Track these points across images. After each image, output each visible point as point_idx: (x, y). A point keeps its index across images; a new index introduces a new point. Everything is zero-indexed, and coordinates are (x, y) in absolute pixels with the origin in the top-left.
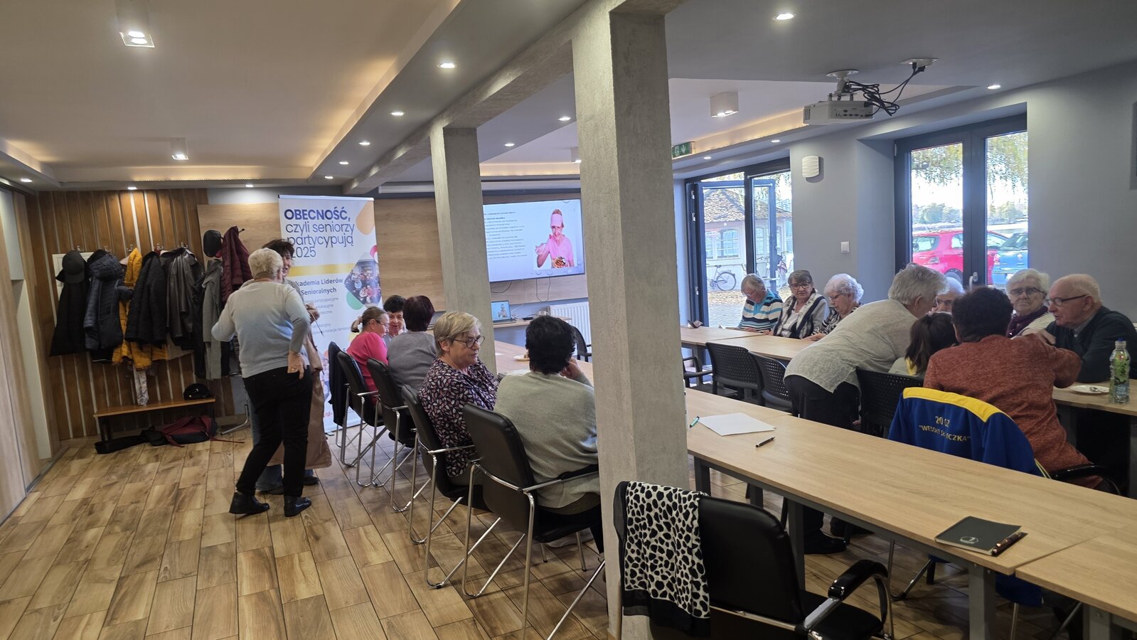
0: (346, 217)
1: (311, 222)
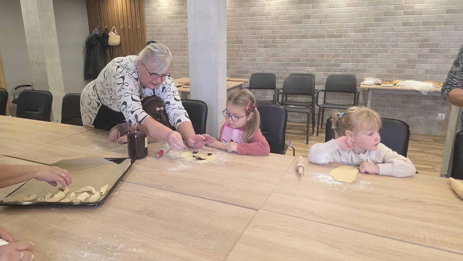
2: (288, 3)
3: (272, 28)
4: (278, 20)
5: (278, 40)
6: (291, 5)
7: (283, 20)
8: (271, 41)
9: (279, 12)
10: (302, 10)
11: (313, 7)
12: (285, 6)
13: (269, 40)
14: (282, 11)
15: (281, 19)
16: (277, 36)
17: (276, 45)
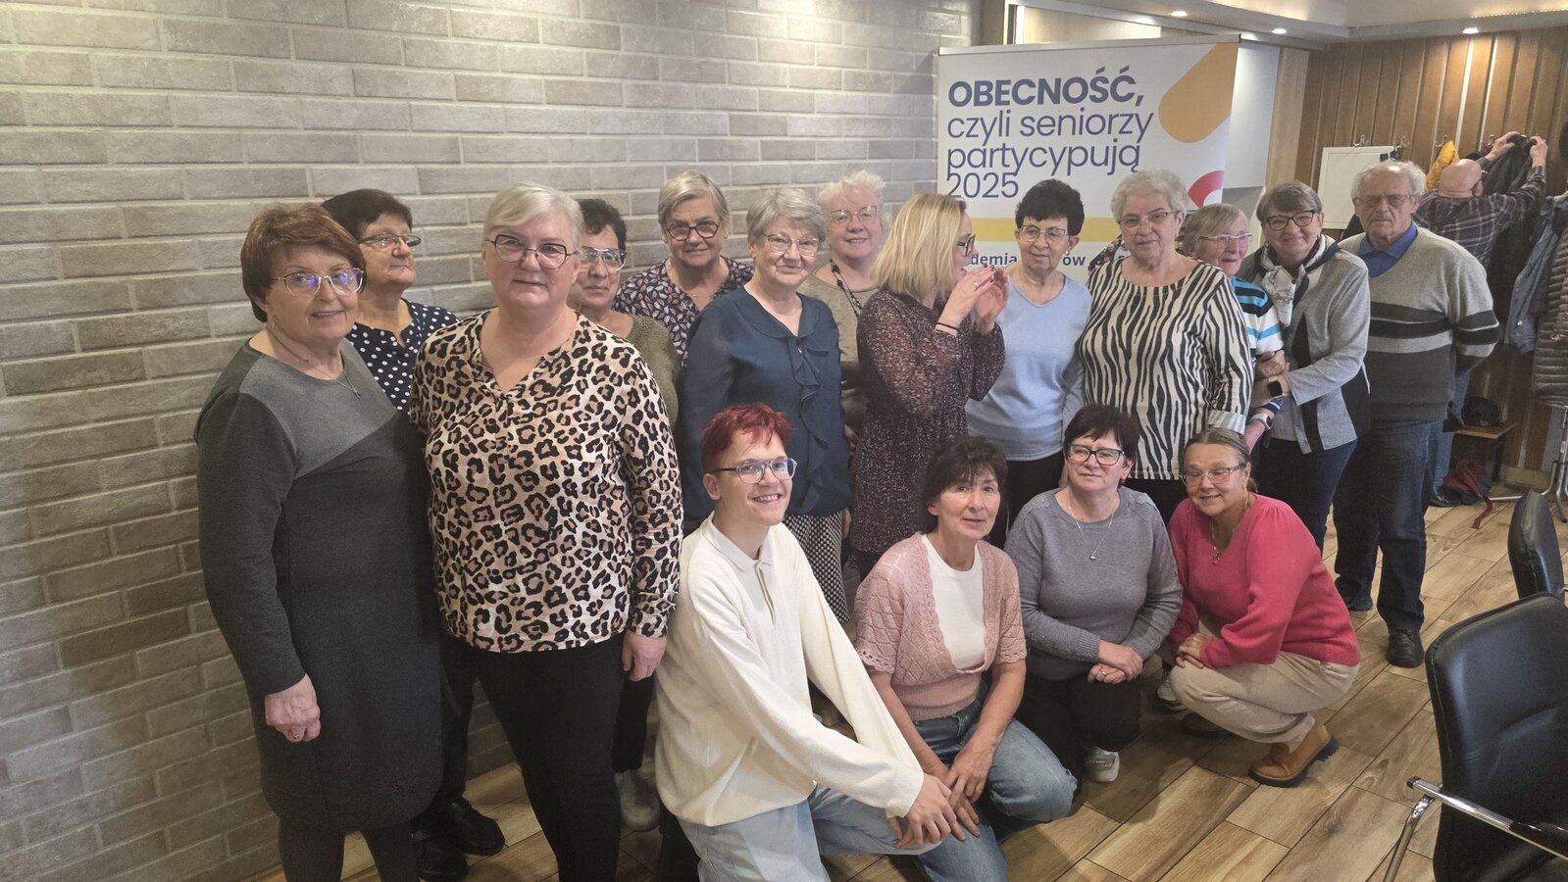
0: (1130, 96)
1: (1017, 112)
2: (166, 38)
3: (56, 232)
4: (103, 162)
5: (140, 322)
6: (199, 58)
7: (148, 169)
8: (74, 330)
9: (92, 100)
10: (287, 99)
11: (360, 86)
12: (145, 55)
13: (48, 329)
14: (120, 99)
15: (130, 158)
16: (122, 289)
17: (125, 360)
